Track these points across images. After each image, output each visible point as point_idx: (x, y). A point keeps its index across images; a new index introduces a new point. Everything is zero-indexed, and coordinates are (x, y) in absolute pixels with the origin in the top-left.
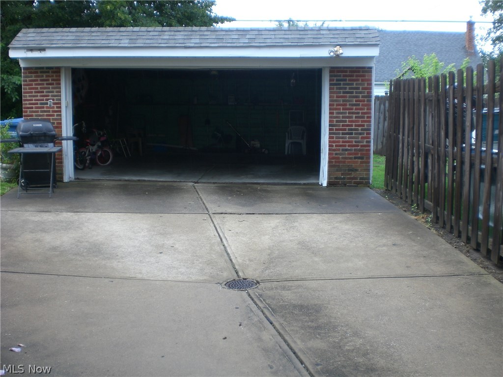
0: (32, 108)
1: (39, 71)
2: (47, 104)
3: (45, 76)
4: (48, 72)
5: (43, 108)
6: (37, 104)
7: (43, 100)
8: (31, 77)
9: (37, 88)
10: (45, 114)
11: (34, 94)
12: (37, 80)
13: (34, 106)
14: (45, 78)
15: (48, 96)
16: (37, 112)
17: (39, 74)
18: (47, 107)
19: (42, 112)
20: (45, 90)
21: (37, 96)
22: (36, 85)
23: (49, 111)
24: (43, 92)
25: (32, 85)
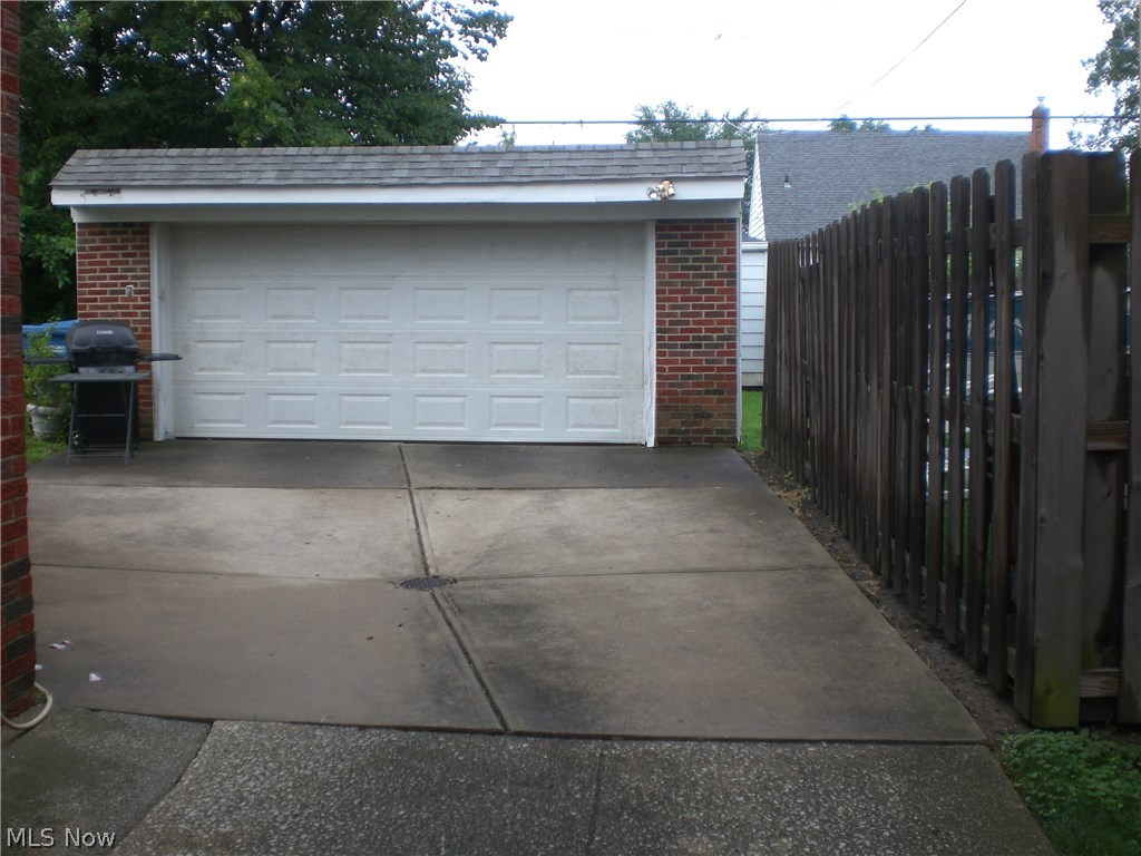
0: (95, 300)
1: (109, 230)
2: (123, 292)
3: (119, 240)
4: (126, 233)
5: (116, 299)
6: (104, 292)
7: (115, 285)
8: (94, 241)
9: (105, 263)
10: (121, 311)
11: (98, 274)
12: (104, 248)
13: (98, 296)
14: (118, 244)
15: (125, 277)
16: (105, 307)
17: (109, 236)
18: (124, 299)
19: (114, 307)
20: (119, 267)
21: (104, 278)
22: (103, 256)
23: (127, 307)
24: (115, 270)
25: (94, 256)
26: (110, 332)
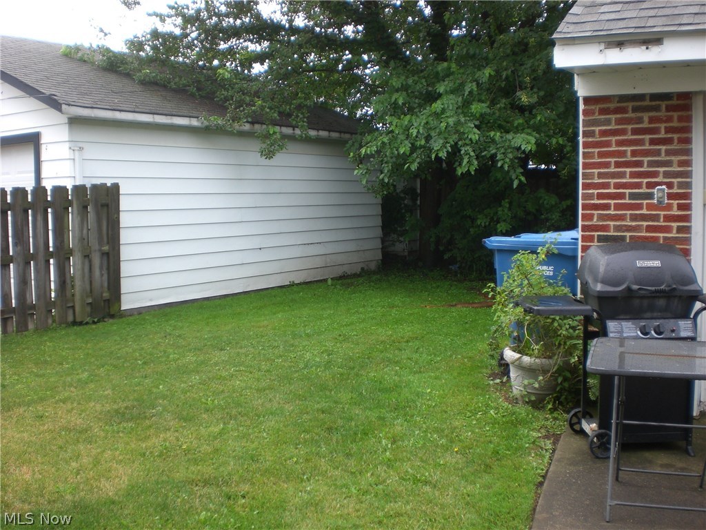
0: (607, 207)
1: (630, 105)
2: (650, 196)
3: (646, 119)
4: (657, 109)
5: (639, 207)
6: (621, 196)
7: (638, 186)
8: (608, 122)
9: (623, 154)
10: (645, 224)
11: (612, 169)
12: (623, 132)
13: (612, 202)
14: (645, 125)
15: (655, 174)
16: (622, 218)
17: (630, 115)
18: (650, 207)
19: (634, 218)
20: (646, 159)
21: (622, 175)
22: (619, 143)
23: (656, 218)
24: (639, 164)
25: (608, 144)
26: (657, 263)
